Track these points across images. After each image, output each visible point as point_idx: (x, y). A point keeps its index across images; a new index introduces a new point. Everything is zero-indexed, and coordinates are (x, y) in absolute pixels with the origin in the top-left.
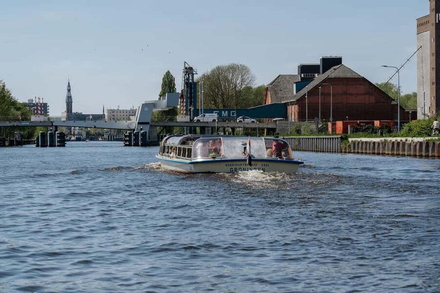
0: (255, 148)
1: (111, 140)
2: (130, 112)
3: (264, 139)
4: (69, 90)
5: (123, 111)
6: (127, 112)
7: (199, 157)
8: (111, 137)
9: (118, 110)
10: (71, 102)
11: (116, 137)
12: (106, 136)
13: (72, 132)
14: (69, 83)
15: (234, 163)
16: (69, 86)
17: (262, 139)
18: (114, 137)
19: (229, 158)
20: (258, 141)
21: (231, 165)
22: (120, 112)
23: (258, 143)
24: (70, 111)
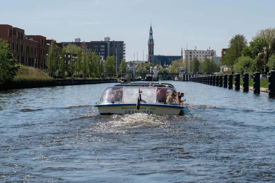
0: (148, 95)
1: (187, 81)
2: (206, 53)
3: (157, 88)
4: (151, 34)
5: (200, 52)
6: (203, 53)
7: (106, 101)
8: (187, 76)
9: (195, 50)
10: (153, 44)
11: (193, 76)
12: (181, 76)
13: (151, 72)
14: (151, 27)
15: (128, 107)
16: (151, 30)
17: (155, 89)
18: (190, 76)
19: (126, 103)
20: (152, 90)
21: (126, 108)
22: (197, 53)
23: (151, 91)
24: (151, 52)
